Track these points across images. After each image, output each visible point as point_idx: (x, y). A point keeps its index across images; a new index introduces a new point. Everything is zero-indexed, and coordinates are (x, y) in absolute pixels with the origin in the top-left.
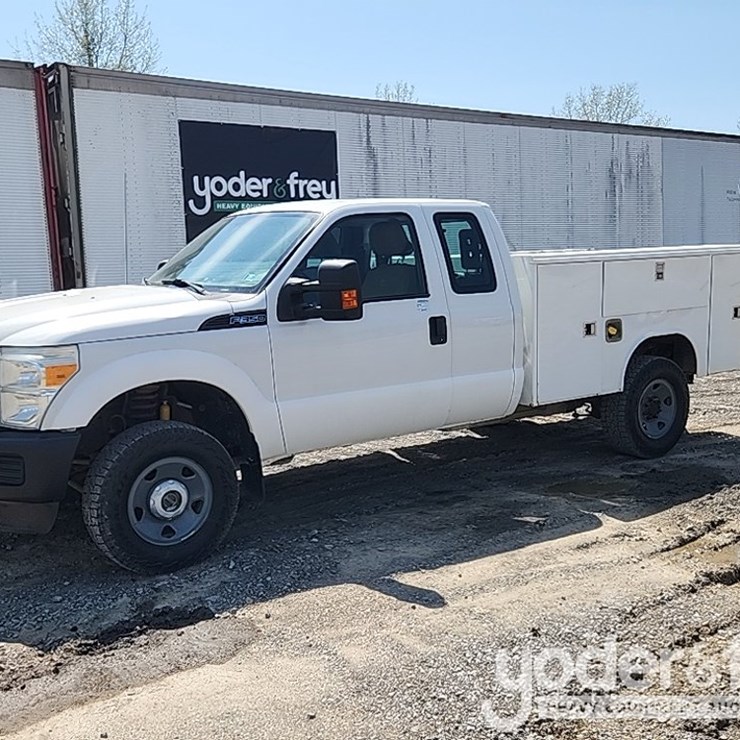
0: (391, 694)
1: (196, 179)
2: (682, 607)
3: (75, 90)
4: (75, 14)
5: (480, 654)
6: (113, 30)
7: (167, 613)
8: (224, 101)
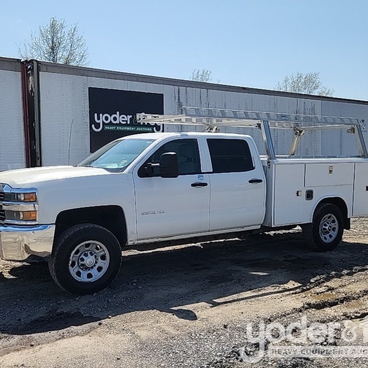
0: (155, 350)
1: (96, 115)
2: (293, 318)
3: (40, 72)
4: (49, 32)
5: (198, 335)
6: (66, 42)
7: (62, 314)
8: (111, 79)
